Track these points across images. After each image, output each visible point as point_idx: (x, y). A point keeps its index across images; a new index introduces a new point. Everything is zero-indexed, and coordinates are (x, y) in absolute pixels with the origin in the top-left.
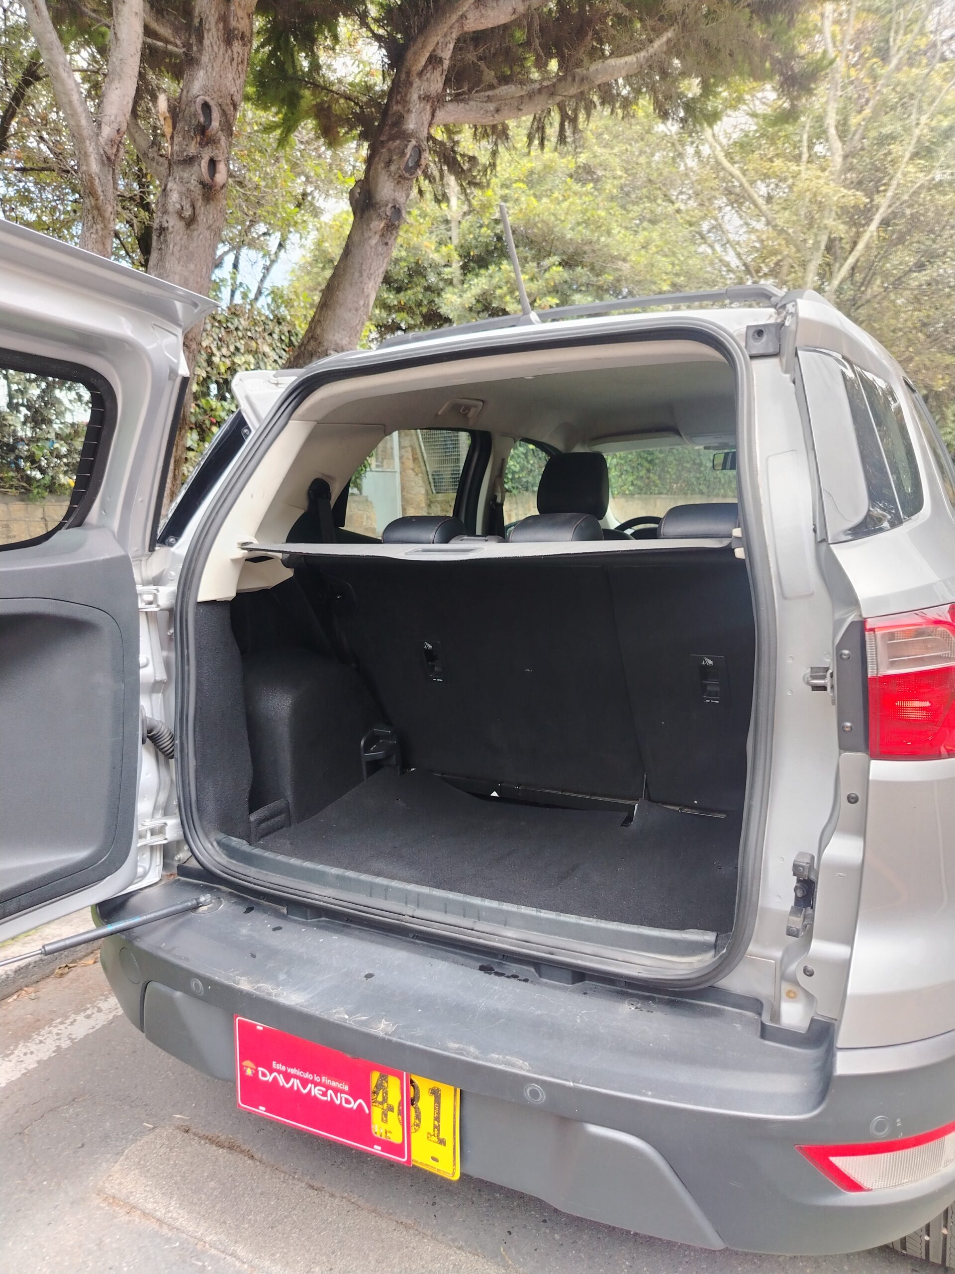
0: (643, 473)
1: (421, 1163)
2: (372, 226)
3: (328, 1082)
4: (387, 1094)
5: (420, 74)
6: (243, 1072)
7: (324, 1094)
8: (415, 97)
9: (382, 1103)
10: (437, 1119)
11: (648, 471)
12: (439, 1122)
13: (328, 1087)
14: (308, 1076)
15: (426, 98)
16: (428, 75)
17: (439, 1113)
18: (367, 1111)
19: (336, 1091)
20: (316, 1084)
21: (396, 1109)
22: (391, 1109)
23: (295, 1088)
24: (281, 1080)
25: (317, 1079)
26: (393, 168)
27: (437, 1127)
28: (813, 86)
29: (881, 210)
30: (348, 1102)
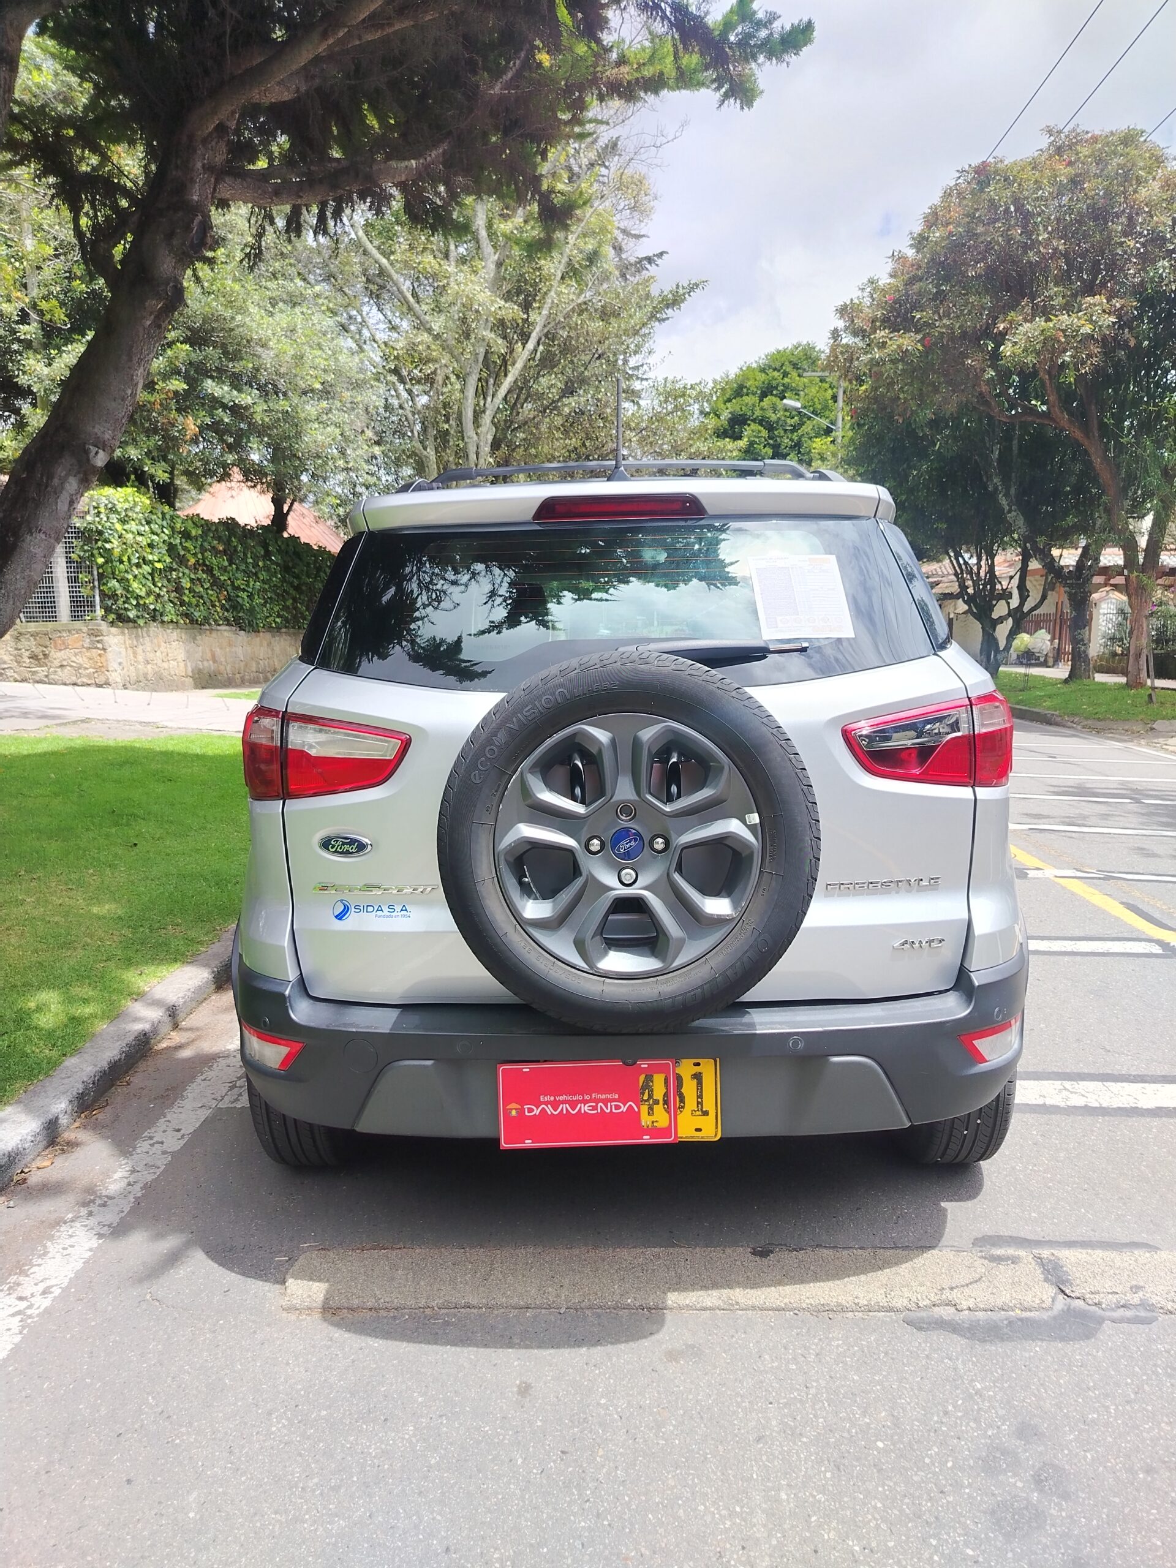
0: (289, 602)
1: (686, 1137)
2: (147, 304)
3: (598, 1096)
4: (652, 1091)
5: (205, 141)
6: (507, 1113)
7: (595, 1108)
8: (199, 165)
9: (648, 1100)
10: (700, 1096)
11: (295, 600)
12: (702, 1098)
13: (597, 1101)
14: (578, 1097)
15: (209, 168)
16: (213, 143)
17: (701, 1092)
18: (636, 1109)
19: (605, 1102)
20: (585, 1102)
21: (661, 1102)
22: (657, 1102)
23: (565, 1112)
24: (549, 1110)
25: (587, 1097)
26: (175, 242)
27: (700, 1103)
28: (569, 222)
29: (538, 329)
30: (618, 1107)
